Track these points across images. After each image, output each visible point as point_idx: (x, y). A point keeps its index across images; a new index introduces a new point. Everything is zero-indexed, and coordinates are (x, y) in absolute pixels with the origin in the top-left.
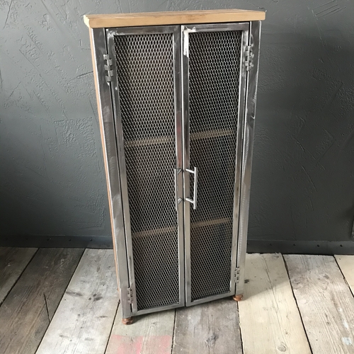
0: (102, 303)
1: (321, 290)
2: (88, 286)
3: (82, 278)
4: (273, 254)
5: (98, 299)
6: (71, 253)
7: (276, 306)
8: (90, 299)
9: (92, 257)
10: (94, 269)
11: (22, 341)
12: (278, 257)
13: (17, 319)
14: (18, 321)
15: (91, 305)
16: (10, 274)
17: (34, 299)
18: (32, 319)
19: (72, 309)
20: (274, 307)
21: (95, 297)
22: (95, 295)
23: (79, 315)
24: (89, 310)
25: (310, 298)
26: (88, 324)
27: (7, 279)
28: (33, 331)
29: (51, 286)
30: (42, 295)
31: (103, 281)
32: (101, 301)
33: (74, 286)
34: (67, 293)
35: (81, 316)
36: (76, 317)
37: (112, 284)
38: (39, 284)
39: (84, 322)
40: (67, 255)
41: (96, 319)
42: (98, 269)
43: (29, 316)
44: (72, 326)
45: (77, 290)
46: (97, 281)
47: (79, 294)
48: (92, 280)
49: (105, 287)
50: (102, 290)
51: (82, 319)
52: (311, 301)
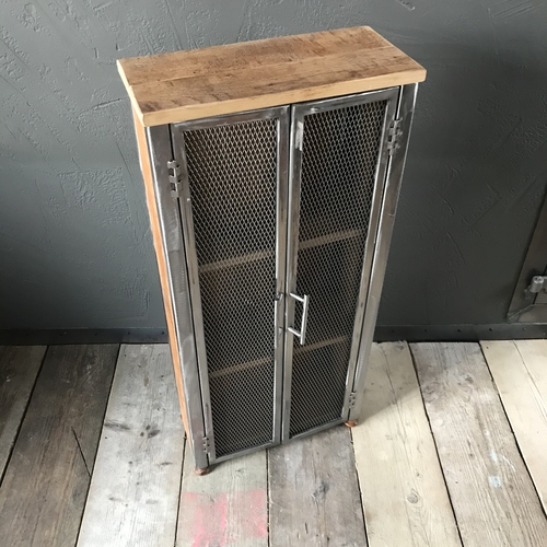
0: (160, 440)
1: (463, 403)
2: (135, 411)
3: (124, 399)
4: (396, 343)
5: (153, 434)
6: (100, 351)
7: (403, 433)
8: (142, 434)
9: (134, 360)
10: (139, 382)
11: (57, 510)
12: (402, 348)
13: (41, 475)
14: (44, 478)
15: (144, 446)
16: (13, 397)
17: (59, 440)
18: (63, 474)
19: (119, 453)
20: (400, 434)
21: (150, 431)
22: (148, 428)
23: (131, 463)
24: (144, 454)
25: (448, 416)
26: (147, 477)
27: (11, 405)
28: (70, 494)
29: (80, 415)
30: (71, 432)
31: (156, 402)
32: (158, 436)
33: (115, 414)
34: (107, 425)
35: (134, 463)
36: (127, 466)
37: (171, 407)
38: (61, 413)
39: (140, 475)
40: (94, 357)
41: (156, 468)
42: (146, 381)
43: (59, 470)
44: (124, 481)
45: (121, 420)
46: (148, 402)
47: (125, 428)
48: (139, 400)
49: (161, 412)
50: (158, 418)
51: (136, 469)
52: (449, 422)
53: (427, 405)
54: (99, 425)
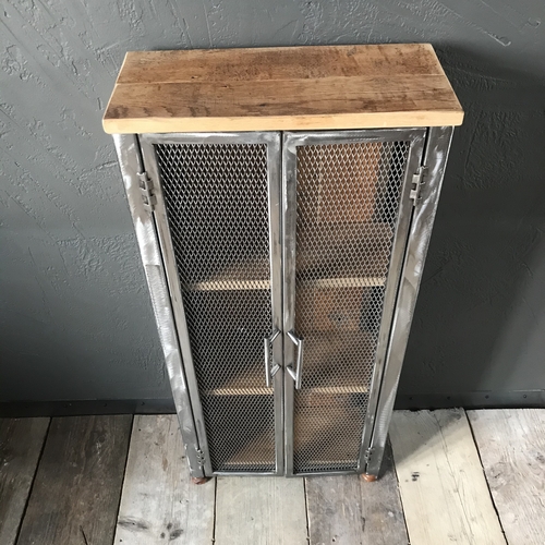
0: (184, 542)
1: (536, 491)
2: (153, 504)
3: (141, 487)
5: (176, 534)
6: (110, 425)
7: (468, 531)
8: (163, 535)
9: (149, 436)
10: (157, 465)
16: (11, 486)
20: (465, 534)
21: (172, 530)
22: (169, 527)
25: (521, 508)
27: (9, 497)
29: (90, 509)
30: (79, 533)
31: (177, 491)
32: (181, 538)
33: (130, 509)
34: (121, 523)
37: (195, 499)
38: (68, 507)
40: (104, 432)
42: (165, 463)
45: (137, 516)
46: (168, 492)
47: (142, 526)
48: (158, 489)
49: (183, 506)
50: (180, 513)
52: (522, 516)
53: (494, 493)
54: (112, 524)
